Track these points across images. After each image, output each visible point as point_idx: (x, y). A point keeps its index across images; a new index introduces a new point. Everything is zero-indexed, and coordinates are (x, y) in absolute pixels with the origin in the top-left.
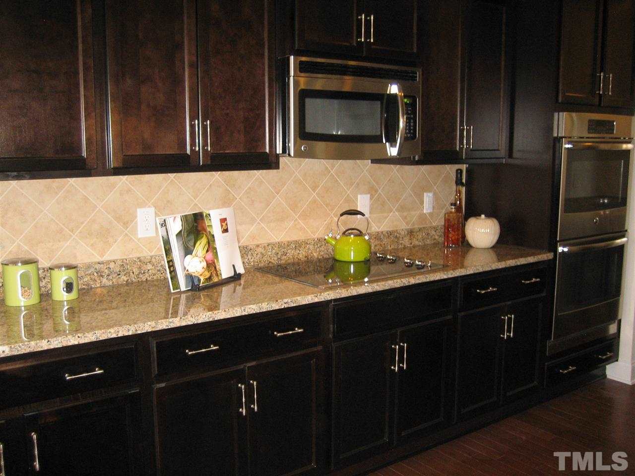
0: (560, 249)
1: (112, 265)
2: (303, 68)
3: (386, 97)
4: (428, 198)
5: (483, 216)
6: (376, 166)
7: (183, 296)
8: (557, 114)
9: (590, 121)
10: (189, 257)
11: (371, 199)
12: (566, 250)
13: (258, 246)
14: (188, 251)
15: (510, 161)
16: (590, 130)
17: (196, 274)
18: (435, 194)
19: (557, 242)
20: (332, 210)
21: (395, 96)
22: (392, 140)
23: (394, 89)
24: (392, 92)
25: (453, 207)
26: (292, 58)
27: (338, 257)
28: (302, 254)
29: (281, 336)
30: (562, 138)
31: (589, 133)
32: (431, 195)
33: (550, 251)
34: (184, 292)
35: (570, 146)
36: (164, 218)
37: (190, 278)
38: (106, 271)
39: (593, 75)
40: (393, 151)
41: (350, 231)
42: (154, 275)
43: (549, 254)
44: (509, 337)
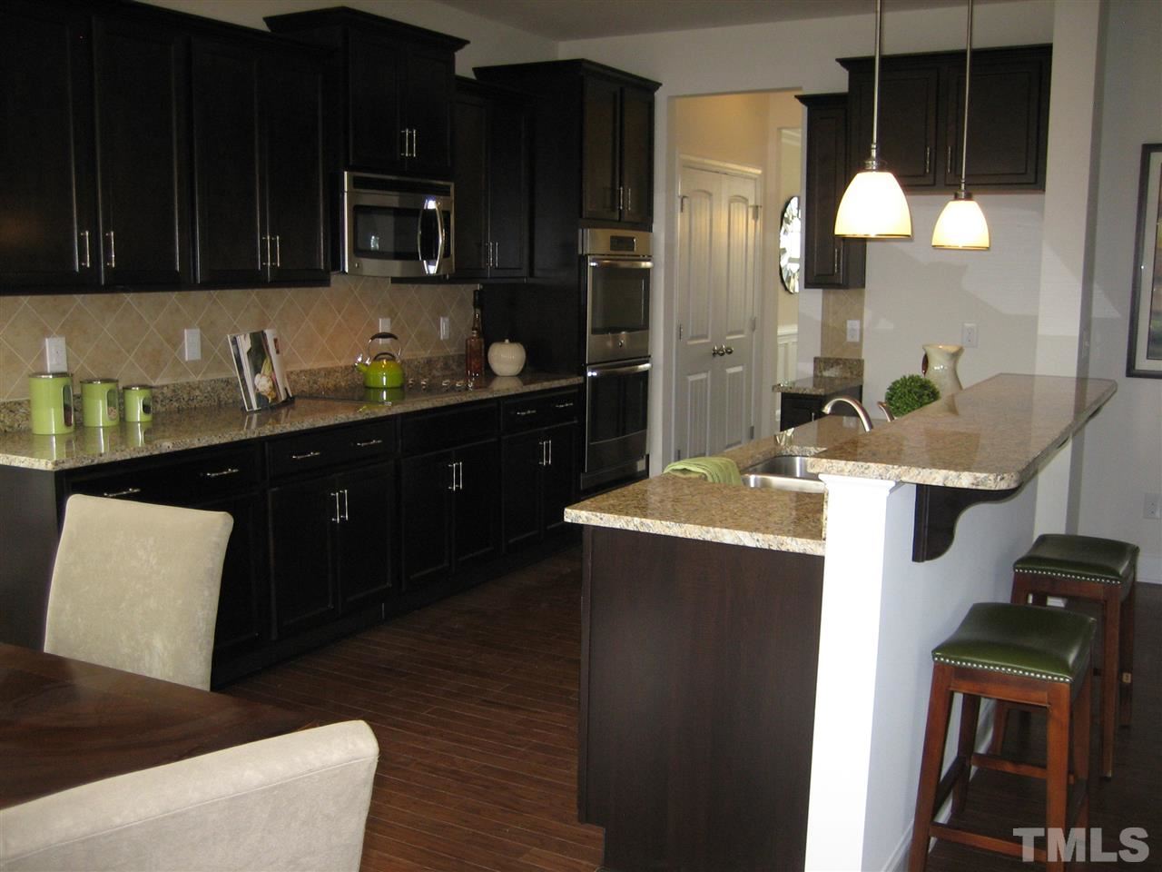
0: (589, 374)
1: (165, 390)
2: (356, 183)
3: (421, 212)
4: (444, 324)
5: (507, 341)
6: (395, 285)
7: (255, 416)
8: (580, 231)
9: (612, 237)
10: (258, 376)
11: (391, 322)
12: (595, 374)
13: (292, 373)
14: (257, 370)
15: (532, 281)
16: (613, 248)
17: (265, 394)
18: (451, 319)
19: (586, 365)
20: (356, 334)
21: (433, 211)
22: (430, 257)
23: (431, 205)
24: (429, 208)
25: (475, 332)
26: (346, 173)
27: (368, 385)
28: (331, 383)
29: (365, 446)
30: (586, 255)
31: (612, 249)
32: (447, 320)
33: (579, 375)
34: (256, 411)
35: (595, 264)
36: (234, 335)
37: (259, 396)
38: (160, 396)
39: (613, 189)
40: (432, 269)
41: (381, 357)
42: (202, 401)
43: (579, 378)
44: (547, 464)
